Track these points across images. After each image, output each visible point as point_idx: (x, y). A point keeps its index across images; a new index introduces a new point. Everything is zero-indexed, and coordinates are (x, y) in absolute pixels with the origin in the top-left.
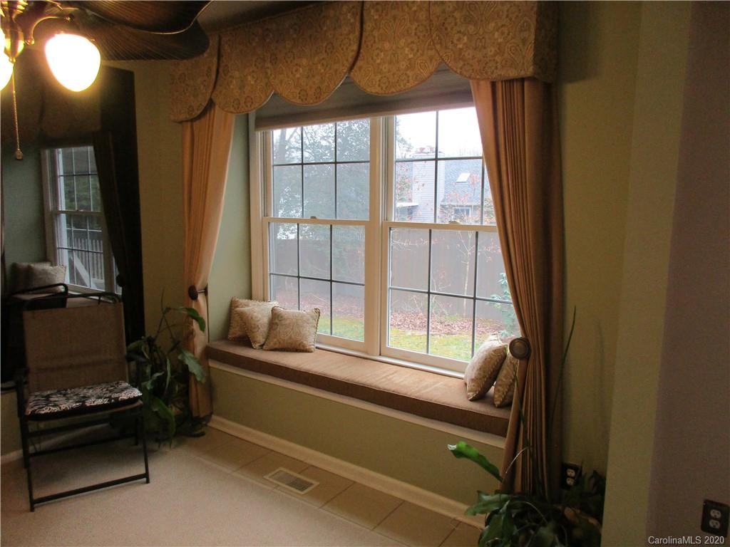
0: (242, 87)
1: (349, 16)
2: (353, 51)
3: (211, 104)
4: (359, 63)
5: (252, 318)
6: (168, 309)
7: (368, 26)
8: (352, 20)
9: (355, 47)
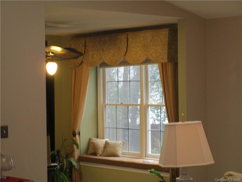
0: (92, 58)
1: (124, 39)
2: (125, 50)
3: (82, 62)
4: (127, 54)
5: (97, 144)
6: (65, 140)
7: (129, 43)
8: (125, 41)
9: (126, 49)
